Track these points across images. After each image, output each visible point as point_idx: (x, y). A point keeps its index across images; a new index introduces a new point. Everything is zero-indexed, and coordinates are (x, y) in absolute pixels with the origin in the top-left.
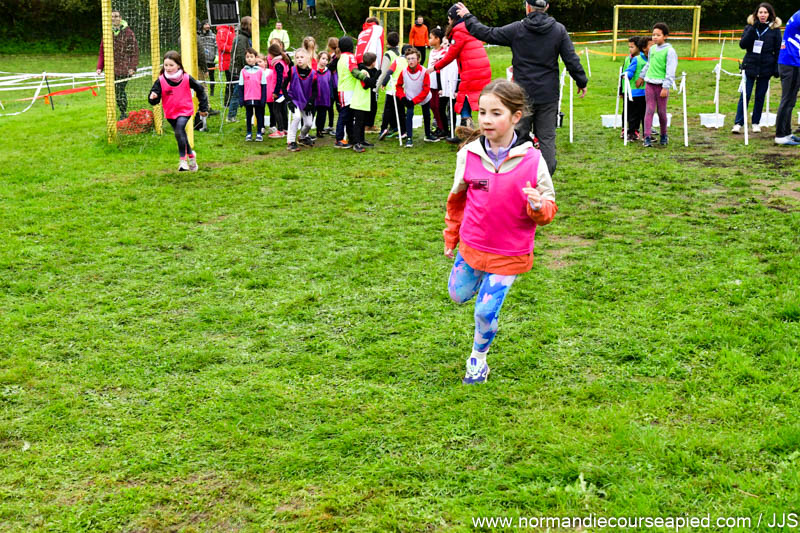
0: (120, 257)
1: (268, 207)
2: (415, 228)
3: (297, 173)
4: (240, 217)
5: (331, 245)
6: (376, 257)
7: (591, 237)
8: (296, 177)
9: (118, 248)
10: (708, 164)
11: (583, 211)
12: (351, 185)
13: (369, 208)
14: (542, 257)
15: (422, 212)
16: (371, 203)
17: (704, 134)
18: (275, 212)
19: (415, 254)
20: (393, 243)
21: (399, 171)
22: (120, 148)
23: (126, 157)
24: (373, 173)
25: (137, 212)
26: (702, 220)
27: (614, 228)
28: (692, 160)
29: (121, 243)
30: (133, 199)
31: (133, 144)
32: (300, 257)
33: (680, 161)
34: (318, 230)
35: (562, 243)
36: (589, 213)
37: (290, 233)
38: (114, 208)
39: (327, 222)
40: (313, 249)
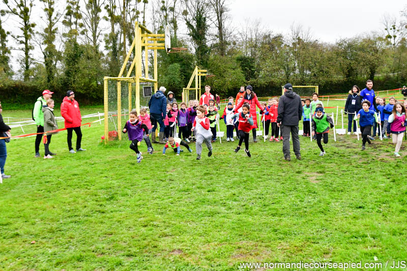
0: (149, 183)
1: (190, 166)
2: (253, 171)
4: (182, 169)
5: (226, 178)
6: (246, 181)
7: (321, 172)
10: (348, 147)
11: (312, 164)
14: (308, 179)
15: (250, 166)
16: (228, 163)
17: (340, 137)
18: (194, 167)
20: (249, 176)
22: (111, 146)
25: (140, 169)
26: (359, 166)
27: (328, 169)
28: (341, 146)
29: (144, 179)
31: (115, 144)
32: (217, 182)
33: (337, 146)
34: (216, 173)
35: (311, 175)
36: (315, 165)
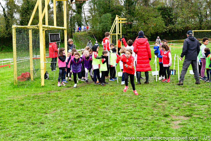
0: (18, 127)
1: (71, 107)
2: (124, 114)
3: (81, 94)
4: (61, 111)
5: (93, 121)
6: (110, 126)
7: (188, 116)
8: (81, 96)
9: (17, 124)
11: (184, 106)
12: (100, 98)
13: (107, 107)
14: (170, 124)
15: (126, 108)
16: (108, 105)
18: (73, 109)
19: (124, 124)
20: (116, 120)
21: (117, 93)
22: (18, 86)
23: (20, 89)
24: (108, 94)
25: (24, 110)
27: (196, 113)
29: (18, 122)
30: (23, 105)
31: (23, 85)
32: (82, 126)
34: (89, 116)
35: (177, 118)
36: (187, 107)
37: (79, 117)
38: (16, 108)
39: (92, 112)
40: (87, 123)
